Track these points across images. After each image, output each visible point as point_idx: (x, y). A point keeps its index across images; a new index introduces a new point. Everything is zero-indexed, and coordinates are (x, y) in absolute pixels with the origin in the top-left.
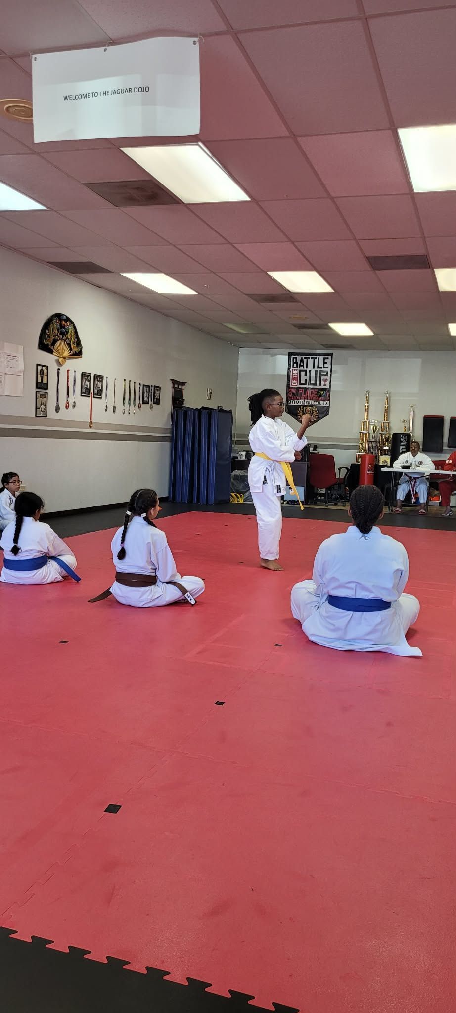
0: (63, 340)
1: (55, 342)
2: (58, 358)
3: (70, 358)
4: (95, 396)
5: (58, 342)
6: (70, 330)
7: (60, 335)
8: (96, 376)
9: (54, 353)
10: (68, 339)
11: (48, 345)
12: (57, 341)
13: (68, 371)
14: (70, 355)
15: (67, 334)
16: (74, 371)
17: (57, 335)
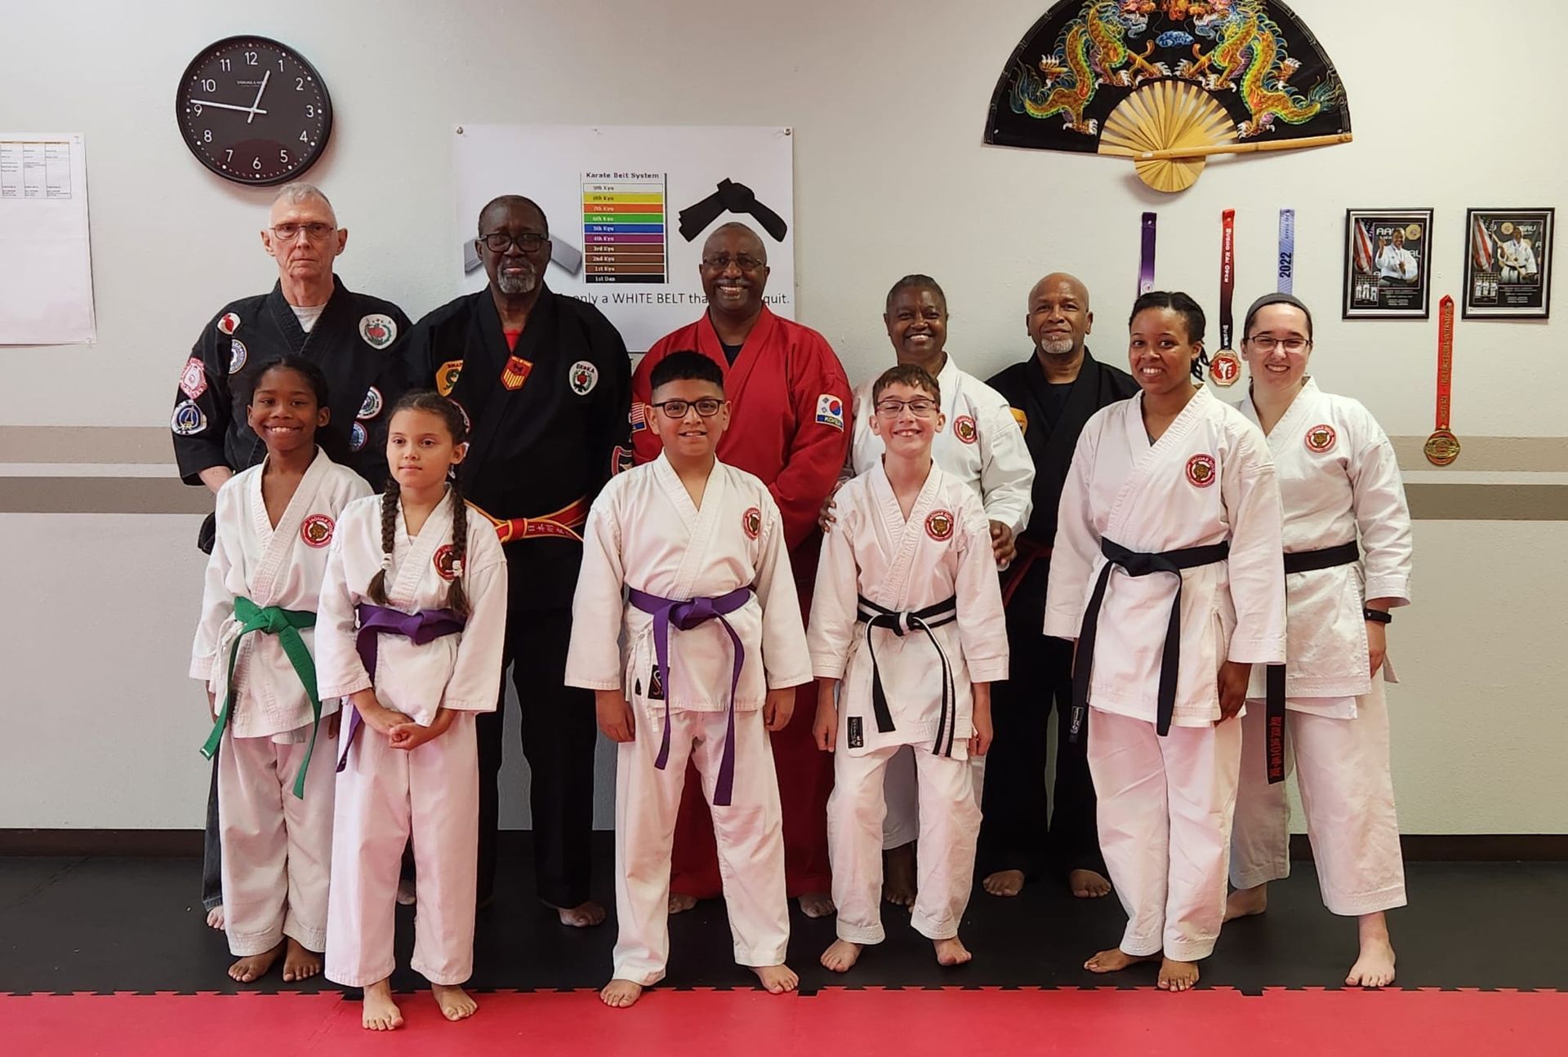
0: (1175, 79)
1: (1107, 100)
2: (1130, 167)
3: (1242, 155)
4: (1471, 311)
5: (1133, 95)
6: (1233, 28)
7: (1151, 60)
8: (1483, 220)
9: (1101, 148)
10: (1214, 69)
11: (1059, 118)
12: (1125, 92)
13: (1228, 216)
14: (1243, 140)
15: (1208, 45)
16: (1288, 213)
17: (1127, 66)
